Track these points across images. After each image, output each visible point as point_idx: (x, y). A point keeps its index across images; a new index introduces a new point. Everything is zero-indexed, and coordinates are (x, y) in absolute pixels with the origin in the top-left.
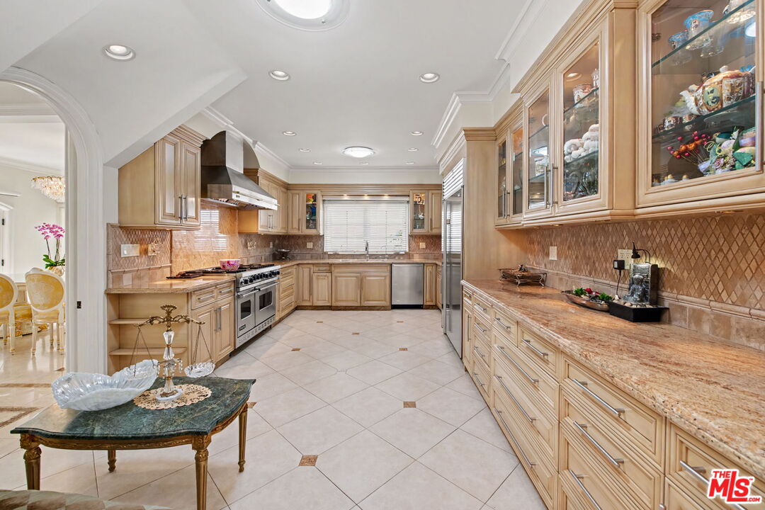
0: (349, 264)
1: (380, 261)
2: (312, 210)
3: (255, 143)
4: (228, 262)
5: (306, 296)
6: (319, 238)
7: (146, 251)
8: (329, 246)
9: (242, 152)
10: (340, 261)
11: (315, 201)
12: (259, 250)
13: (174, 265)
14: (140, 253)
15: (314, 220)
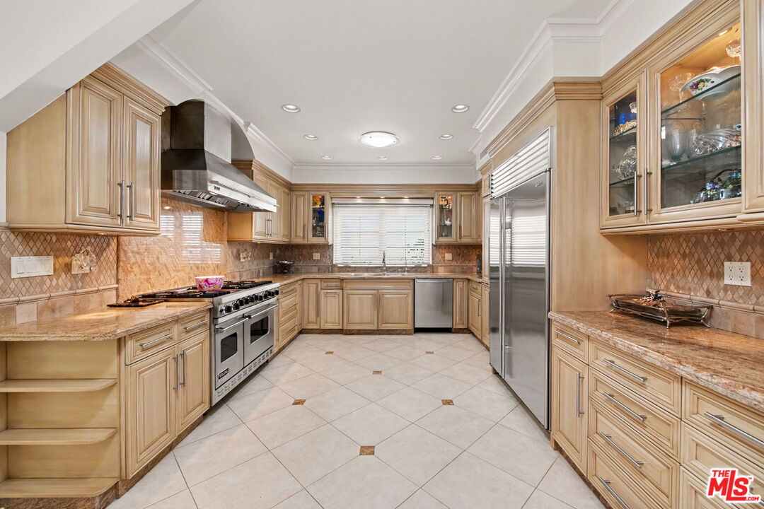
0: (364, 279)
1: (399, 275)
2: (320, 216)
3: (247, 124)
4: (206, 281)
5: (312, 316)
6: (327, 248)
7: (68, 267)
8: (338, 258)
9: (230, 135)
10: (352, 275)
11: (323, 204)
12: (255, 263)
13: (121, 287)
14: (55, 270)
15: (322, 227)
